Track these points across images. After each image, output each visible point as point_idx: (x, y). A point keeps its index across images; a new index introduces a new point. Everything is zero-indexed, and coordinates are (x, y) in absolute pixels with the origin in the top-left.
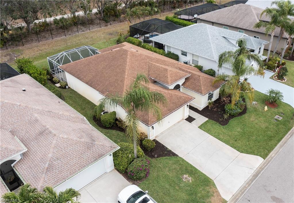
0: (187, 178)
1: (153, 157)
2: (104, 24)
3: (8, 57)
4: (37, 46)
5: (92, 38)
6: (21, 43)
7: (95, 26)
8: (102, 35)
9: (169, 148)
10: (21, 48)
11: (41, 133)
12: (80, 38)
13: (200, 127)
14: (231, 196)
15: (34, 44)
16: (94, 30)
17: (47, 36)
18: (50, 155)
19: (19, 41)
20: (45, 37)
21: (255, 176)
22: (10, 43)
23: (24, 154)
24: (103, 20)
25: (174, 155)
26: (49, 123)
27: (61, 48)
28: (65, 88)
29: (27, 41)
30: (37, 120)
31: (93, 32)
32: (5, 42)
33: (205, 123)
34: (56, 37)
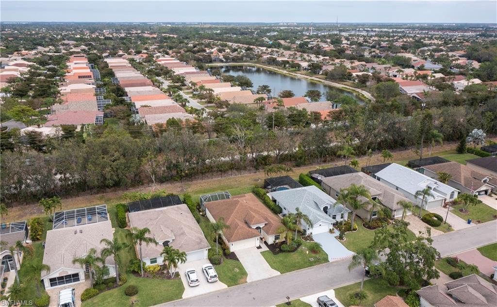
0: (237, 270)
1: (227, 258)
2: (254, 171)
3: (181, 188)
4: (201, 183)
5: (240, 181)
6: (191, 179)
7: (247, 172)
8: (249, 181)
9: (238, 257)
10: (190, 183)
11: (182, 234)
12: (231, 180)
13: (261, 253)
14: (250, 281)
15: (199, 181)
16: (244, 175)
17: (209, 176)
18: (183, 242)
19: (190, 178)
20: (208, 177)
21: (269, 278)
22: (185, 179)
23: (173, 240)
24: (255, 167)
25: (238, 260)
26: (186, 230)
27: (215, 186)
28: (204, 216)
29: (195, 178)
30: (182, 228)
31: (243, 177)
32: (182, 178)
33: (266, 251)
34: (215, 178)
